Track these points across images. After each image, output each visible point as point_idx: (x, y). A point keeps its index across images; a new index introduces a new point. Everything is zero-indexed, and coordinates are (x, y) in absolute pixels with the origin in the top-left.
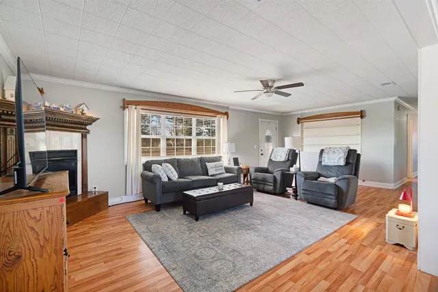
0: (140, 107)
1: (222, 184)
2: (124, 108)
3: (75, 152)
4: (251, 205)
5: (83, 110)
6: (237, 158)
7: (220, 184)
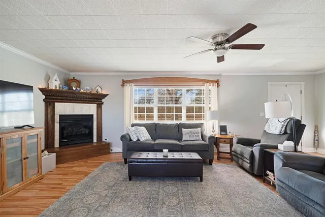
0: (133, 84)
1: (167, 150)
2: (123, 85)
3: (92, 116)
4: (201, 180)
5: (97, 90)
6: (225, 127)
7: (166, 151)
